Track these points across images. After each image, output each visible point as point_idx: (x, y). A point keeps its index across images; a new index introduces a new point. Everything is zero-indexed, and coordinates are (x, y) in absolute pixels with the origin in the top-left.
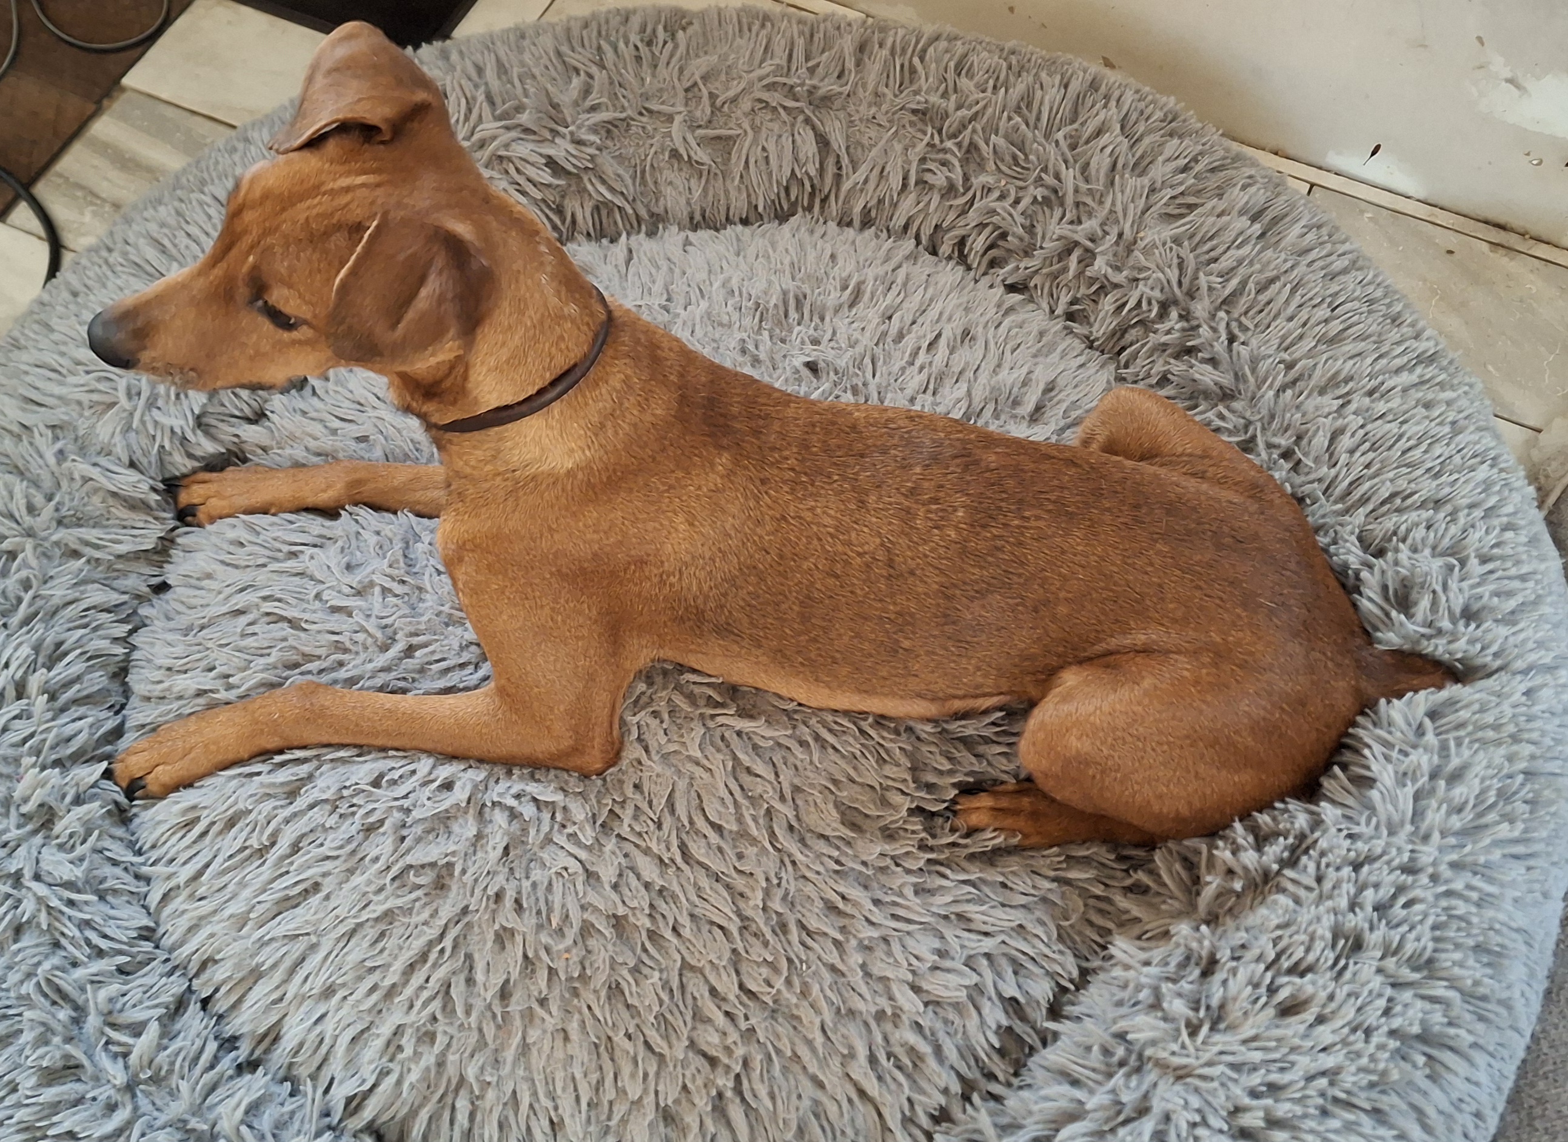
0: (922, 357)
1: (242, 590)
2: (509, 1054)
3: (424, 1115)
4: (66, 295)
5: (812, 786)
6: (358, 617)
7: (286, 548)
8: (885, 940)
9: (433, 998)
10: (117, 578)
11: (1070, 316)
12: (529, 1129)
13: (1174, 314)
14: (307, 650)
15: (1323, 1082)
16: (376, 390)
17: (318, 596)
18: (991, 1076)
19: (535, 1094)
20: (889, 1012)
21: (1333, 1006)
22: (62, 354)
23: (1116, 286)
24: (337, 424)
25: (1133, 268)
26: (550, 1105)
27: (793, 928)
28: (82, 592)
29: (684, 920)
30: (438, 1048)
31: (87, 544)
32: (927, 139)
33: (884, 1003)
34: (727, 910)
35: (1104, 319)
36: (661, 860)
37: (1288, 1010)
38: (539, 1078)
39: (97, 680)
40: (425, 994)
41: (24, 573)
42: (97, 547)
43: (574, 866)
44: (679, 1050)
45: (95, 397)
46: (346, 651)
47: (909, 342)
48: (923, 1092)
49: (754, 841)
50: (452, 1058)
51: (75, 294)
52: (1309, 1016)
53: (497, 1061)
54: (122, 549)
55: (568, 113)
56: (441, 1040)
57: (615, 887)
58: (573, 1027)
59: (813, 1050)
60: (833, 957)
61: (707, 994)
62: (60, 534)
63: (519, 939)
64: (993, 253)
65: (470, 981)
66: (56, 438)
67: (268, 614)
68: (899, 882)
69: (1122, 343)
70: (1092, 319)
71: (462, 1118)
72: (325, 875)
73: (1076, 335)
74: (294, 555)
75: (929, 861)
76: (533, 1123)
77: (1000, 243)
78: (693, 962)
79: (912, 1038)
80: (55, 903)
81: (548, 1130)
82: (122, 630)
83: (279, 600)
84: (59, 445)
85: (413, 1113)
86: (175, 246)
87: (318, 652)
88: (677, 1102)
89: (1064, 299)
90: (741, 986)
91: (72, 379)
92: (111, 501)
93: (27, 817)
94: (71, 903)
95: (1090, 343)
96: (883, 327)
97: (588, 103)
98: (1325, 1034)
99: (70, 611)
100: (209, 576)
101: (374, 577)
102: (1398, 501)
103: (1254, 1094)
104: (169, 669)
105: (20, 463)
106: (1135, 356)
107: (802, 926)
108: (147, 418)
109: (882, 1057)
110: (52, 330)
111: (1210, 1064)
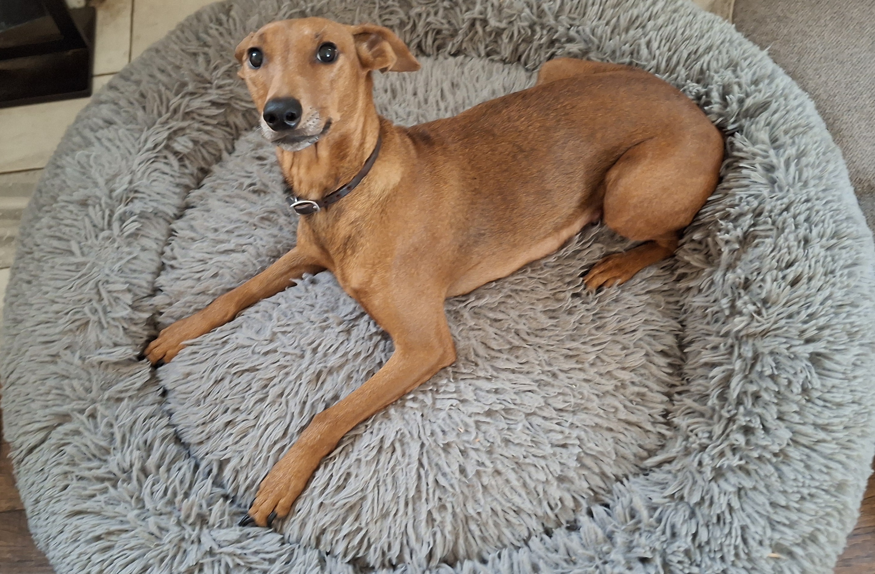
0: (442, 105)
1: (213, 370)
2: (480, 495)
3: (461, 541)
4: (25, 286)
5: (525, 311)
6: (280, 350)
7: (220, 342)
8: (598, 357)
9: (434, 491)
10: (143, 401)
11: (488, 55)
12: (506, 520)
13: (538, 29)
14: (268, 376)
15: (829, 302)
16: (205, 250)
17: (253, 352)
18: (673, 386)
19: (501, 504)
20: (619, 384)
21: (812, 270)
22: (46, 313)
23: (504, 29)
24: (198, 275)
25: (506, 18)
26: (509, 505)
27: (558, 373)
28: (137, 414)
29: (514, 397)
30: (450, 510)
31: (121, 392)
32: (377, 6)
33: (614, 382)
34: (528, 382)
35: (505, 48)
36: (487, 379)
37: (794, 283)
38: (498, 496)
39: (173, 449)
40: (431, 491)
41: (105, 420)
42: (127, 391)
43: (455, 402)
44: (549, 450)
45: (77, 323)
46: (286, 367)
47: (431, 100)
48: (653, 408)
49: (518, 347)
50: (458, 510)
51: (29, 282)
52: (804, 280)
53: (476, 501)
54: (138, 385)
55: (207, 75)
56: (449, 506)
57: (476, 400)
58: (500, 467)
59: (601, 417)
60: (582, 376)
61: (543, 421)
62: (106, 395)
63: (454, 445)
64: (437, 43)
65: (444, 475)
66: (73, 353)
67: (235, 373)
68: (587, 330)
69: (518, 54)
70: (498, 50)
71: (477, 533)
72: (349, 467)
73: (497, 61)
74: (225, 342)
75: (594, 315)
76: (508, 517)
77: (438, 37)
78: (529, 412)
79: (636, 389)
80: (239, 552)
81: (515, 515)
82: (165, 421)
83: (237, 364)
84: (78, 354)
85: (456, 543)
86: (64, 233)
87: (273, 375)
88: (562, 471)
89: (482, 48)
90: (555, 409)
91: (61, 321)
92: (117, 367)
93: (193, 524)
94: (243, 548)
95: (504, 61)
96: (417, 100)
97: (212, 66)
98: (816, 283)
99: (137, 426)
100: (189, 374)
101: (274, 330)
102: (693, 56)
103: (805, 322)
104: (203, 424)
105: (64, 373)
106: (528, 56)
107: (561, 371)
108: (109, 319)
109: (628, 404)
110: (32, 305)
111: (776, 322)
